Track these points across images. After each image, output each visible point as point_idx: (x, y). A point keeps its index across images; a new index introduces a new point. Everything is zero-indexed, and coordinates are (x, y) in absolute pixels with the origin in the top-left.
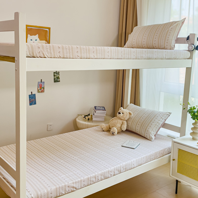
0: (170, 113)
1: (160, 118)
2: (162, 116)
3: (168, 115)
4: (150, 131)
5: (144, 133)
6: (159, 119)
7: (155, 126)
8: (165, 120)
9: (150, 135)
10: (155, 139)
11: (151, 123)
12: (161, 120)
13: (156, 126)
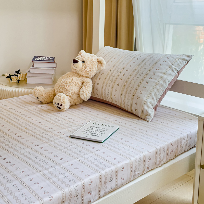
0: (190, 57)
1: (167, 67)
2: (170, 64)
3: (184, 62)
4: (145, 99)
5: (129, 104)
6: (164, 71)
7: (155, 87)
8: (179, 73)
9: (143, 108)
10: (154, 116)
11: (147, 79)
12: (170, 71)
13: (158, 87)
